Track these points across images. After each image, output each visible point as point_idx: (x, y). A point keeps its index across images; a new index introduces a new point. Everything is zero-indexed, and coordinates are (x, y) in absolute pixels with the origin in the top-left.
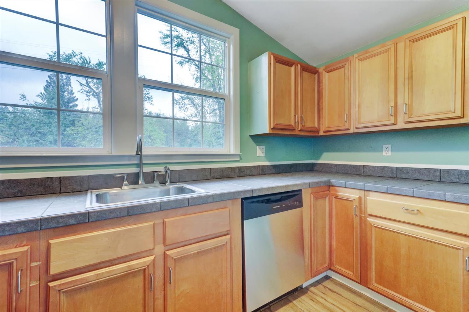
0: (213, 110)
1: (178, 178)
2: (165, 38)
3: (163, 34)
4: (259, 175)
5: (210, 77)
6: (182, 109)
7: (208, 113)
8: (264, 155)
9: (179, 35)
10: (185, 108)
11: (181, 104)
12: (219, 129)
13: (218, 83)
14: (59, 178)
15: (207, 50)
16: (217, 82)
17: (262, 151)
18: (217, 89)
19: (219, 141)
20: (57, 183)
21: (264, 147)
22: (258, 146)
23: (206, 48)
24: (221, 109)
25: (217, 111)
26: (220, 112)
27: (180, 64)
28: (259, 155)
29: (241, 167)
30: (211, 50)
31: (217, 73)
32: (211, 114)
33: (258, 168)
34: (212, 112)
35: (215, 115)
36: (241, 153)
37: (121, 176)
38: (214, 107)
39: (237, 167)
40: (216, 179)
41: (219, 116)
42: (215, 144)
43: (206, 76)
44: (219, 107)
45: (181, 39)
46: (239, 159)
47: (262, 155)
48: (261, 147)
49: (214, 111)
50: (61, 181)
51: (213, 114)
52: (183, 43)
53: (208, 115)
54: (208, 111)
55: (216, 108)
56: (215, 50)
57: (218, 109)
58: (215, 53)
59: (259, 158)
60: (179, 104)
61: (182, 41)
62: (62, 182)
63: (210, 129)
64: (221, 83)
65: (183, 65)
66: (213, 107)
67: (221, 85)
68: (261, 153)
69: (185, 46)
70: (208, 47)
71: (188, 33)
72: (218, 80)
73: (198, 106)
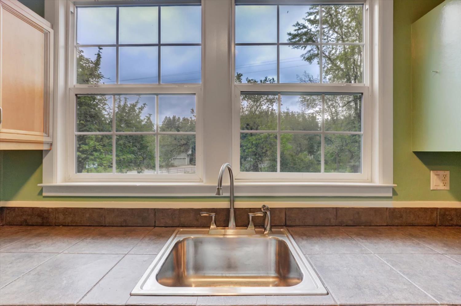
0: (346, 103)
1: (284, 220)
2: (293, 38)
3: (291, 35)
4: (435, 226)
5: (342, 66)
6: (311, 105)
7: (340, 107)
8: (447, 188)
9: (307, 30)
10: (313, 105)
11: (310, 100)
12: (355, 124)
13: (354, 70)
14: (154, 210)
15: (339, 38)
16: (352, 70)
17: (443, 180)
18: (353, 78)
19: (355, 138)
20: (152, 215)
21: (448, 173)
22: (433, 170)
23: (339, 35)
24: (357, 101)
25: (352, 104)
26: (356, 104)
27: (308, 60)
28: (435, 188)
29: (394, 209)
30: (344, 37)
31: (352, 60)
32: (345, 108)
33: (432, 213)
34: (346, 105)
35: (349, 108)
36: (396, 185)
37: (207, 215)
38: (348, 99)
39: (387, 208)
40: (347, 226)
41: (354, 109)
42: (350, 141)
43: (338, 66)
44: (354, 99)
45: (309, 34)
46: (390, 195)
47: (441, 187)
48: (441, 173)
49: (348, 103)
50: (155, 212)
51: (346, 107)
52: (312, 38)
53: (340, 109)
54: (341, 105)
55: (350, 99)
56: (349, 35)
57: (353, 101)
58: (350, 39)
59: (436, 194)
60: (307, 101)
61: (311, 36)
62: (156, 214)
63: (343, 124)
64: (357, 70)
65: (312, 61)
66: (346, 100)
67: (357, 73)
68: (442, 184)
69: (314, 40)
70: (341, 34)
71: (317, 27)
72: (353, 67)
73: (328, 101)
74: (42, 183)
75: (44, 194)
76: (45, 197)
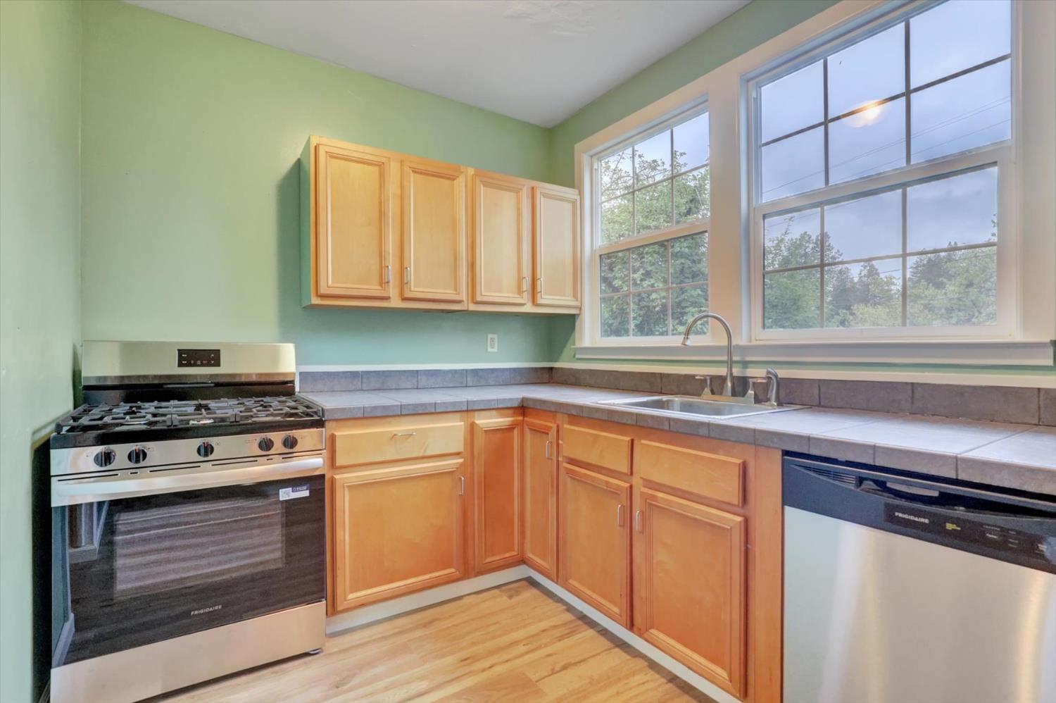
1: (817, 398)
37: (702, 378)
39: (1039, 390)
40: (934, 415)
46: (1049, 362)
74: (574, 345)
75: (577, 356)
76: (578, 359)
